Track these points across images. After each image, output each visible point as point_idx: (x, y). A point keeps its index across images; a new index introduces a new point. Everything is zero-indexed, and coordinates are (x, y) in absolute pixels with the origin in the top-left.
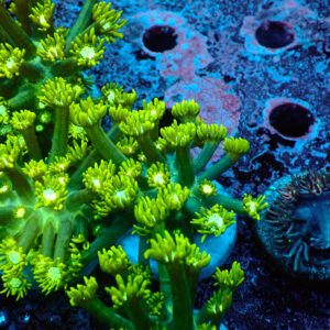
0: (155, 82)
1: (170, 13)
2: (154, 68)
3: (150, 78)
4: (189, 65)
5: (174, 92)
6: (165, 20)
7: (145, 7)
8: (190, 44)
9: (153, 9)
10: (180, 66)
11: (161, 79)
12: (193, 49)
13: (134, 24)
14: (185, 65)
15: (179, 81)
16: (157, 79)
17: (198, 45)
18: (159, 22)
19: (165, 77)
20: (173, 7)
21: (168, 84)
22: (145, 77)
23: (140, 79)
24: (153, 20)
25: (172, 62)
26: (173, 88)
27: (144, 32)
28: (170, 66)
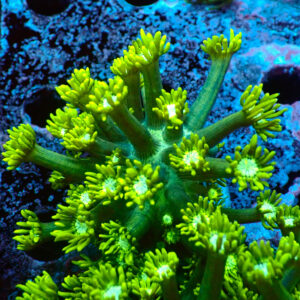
1: (292, 47)
6: (288, 57)
7: (258, 41)
9: (268, 42)
13: (247, 66)
16: (290, 143)
18: (281, 61)
20: (295, 38)
24: (271, 58)
27: (262, 75)
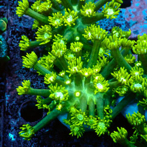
0: (123, 24)
2: (122, 17)
3: (120, 22)
4: (140, 14)
5: (134, 29)
8: (140, 4)
10: (136, 15)
11: (126, 22)
12: (142, 6)
14: (138, 15)
15: (136, 23)
17: (144, 4)
19: (128, 22)
21: (131, 25)
22: (117, 22)
23: (115, 23)
25: (131, 13)
26: (134, 27)
28: (130, 15)
